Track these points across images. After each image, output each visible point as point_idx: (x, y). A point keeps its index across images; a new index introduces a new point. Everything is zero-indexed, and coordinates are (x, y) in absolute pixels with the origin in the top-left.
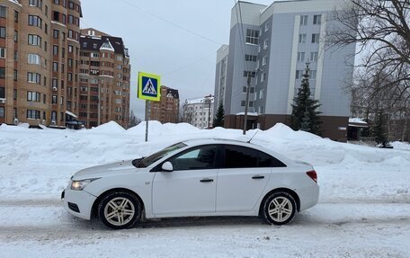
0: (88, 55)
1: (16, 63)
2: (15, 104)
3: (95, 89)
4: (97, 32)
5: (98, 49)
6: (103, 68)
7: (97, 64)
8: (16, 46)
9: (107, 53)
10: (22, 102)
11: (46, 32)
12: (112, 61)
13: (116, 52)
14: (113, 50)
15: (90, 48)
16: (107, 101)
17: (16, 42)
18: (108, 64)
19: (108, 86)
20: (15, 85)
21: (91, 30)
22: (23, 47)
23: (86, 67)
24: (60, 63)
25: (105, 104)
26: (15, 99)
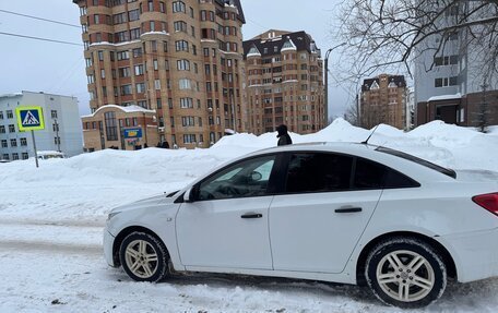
0: (269, 61)
1: (170, 91)
2: (173, 131)
3: (279, 99)
4: (277, 32)
5: (279, 52)
6: (285, 73)
7: (279, 69)
8: (168, 75)
9: (287, 53)
10: (180, 128)
11: (195, 54)
12: (294, 62)
13: (298, 49)
14: (295, 48)
15: (271, 53)
16: (292, 110)
17: (167, 71)
18: (290, 67)
19: (292, 93)
20: (171, 112)
21: (271, 31)
22: (174, 75)
23: (268, 75)
24: (213, 81)
25: (289, 114)
26: (173, 126)
